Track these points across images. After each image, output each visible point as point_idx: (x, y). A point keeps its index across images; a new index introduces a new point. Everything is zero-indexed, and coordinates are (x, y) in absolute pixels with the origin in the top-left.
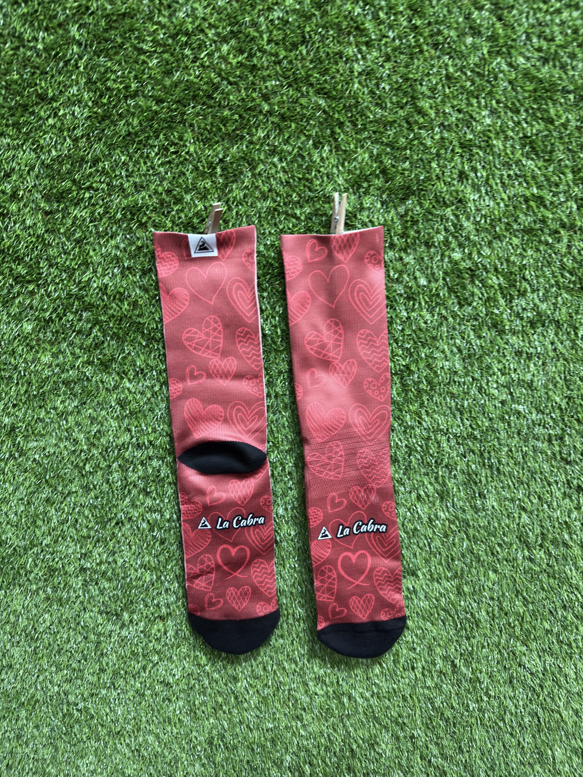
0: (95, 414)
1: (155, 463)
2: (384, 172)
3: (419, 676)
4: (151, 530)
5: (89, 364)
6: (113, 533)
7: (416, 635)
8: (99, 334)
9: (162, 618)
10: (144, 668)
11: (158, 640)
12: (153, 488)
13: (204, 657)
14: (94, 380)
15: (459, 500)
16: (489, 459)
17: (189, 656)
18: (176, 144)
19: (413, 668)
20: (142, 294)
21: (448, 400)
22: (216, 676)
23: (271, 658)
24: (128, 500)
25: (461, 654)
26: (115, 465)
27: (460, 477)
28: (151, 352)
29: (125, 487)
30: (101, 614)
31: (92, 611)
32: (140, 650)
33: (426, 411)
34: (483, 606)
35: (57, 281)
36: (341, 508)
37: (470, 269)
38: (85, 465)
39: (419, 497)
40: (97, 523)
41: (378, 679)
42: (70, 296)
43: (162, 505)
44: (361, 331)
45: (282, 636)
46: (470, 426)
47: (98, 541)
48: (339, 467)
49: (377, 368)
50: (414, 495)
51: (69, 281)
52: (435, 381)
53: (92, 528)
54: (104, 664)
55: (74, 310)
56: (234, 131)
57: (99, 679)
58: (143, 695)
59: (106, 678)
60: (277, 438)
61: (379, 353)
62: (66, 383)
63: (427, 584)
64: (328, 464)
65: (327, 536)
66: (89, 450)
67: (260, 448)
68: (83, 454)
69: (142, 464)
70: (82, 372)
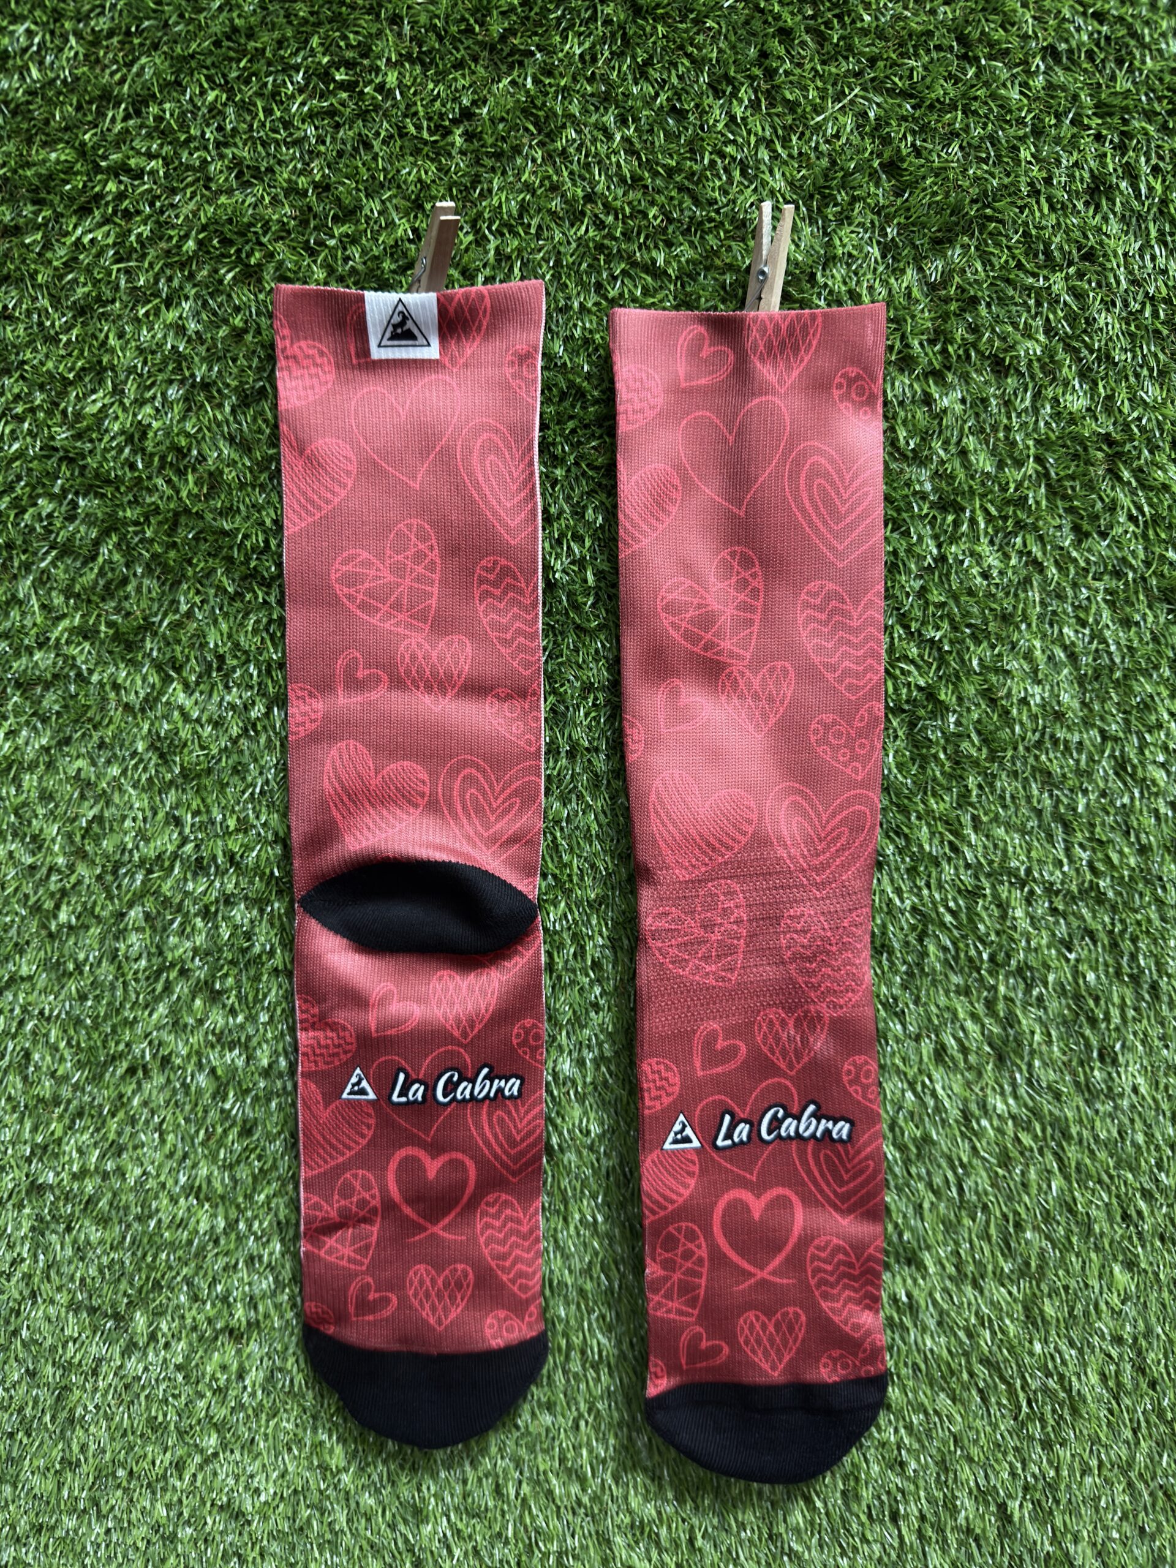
0: (90, 773)
1: (240, 914)
2: (892, 167)
3: (910, 1538)
4: (220, 1094)
5: (86, 638)
6: (121, 1096)
7: (909, 1428)
8: (116, 557)
9: (235, 1335)
10: (179, 1466)
11: (220, 1392)
12: (230, 981)
13: (339, 1450)
14: (95, 678)
15: (1045, 1064)
16: (1133, 957)
17: (300, 1442)
18: (349, 65)
19: (895, 1517)
20: (235, 456)
21: (1036, 792)
22: (368, 1500)
23: (518, 1463)
24: (162, 1009)
25: (1026, 1488)
26: (135, 914)
27: (1054, 1005)
28: (246, 615)
29: (159, 973)
30: (76, 1312)
31: (52, 1301)
32: (172, 1416)
33: (975, 818)
34: (1094, 1361)
35: (19, 409)
36: (732, 1065)
37: (1107, 438)
38: (57, 907)
39: (940, 1053)
40: (79, 1065)
41: (800, 1539)
42: (49, 449)
43: (251, 1031)
44: (812, 586)
45: (550, 1407)
46: (1091, 865)
47: (80, 1114)
48: (731, 950)
49: (849, 688)
50: (927, 1047)
51: (50, 413)
52: (1005, 734)
53: (66, 1078)
54: (75, 1448)
55: (57, 490)
56: (503, 38)
57: (60, 1486)
58: (173, 1538)
59: (76, 1486)
60: (569, 865)
61: (857, 647)
62: (23, 685)
63: (945, 1290)
64: (701, 942)
65: (687, 1140)
66: (71, 868)
67: (520, 885)
68: (53, 878)
69: (206, 914)
70: (66, 657)
